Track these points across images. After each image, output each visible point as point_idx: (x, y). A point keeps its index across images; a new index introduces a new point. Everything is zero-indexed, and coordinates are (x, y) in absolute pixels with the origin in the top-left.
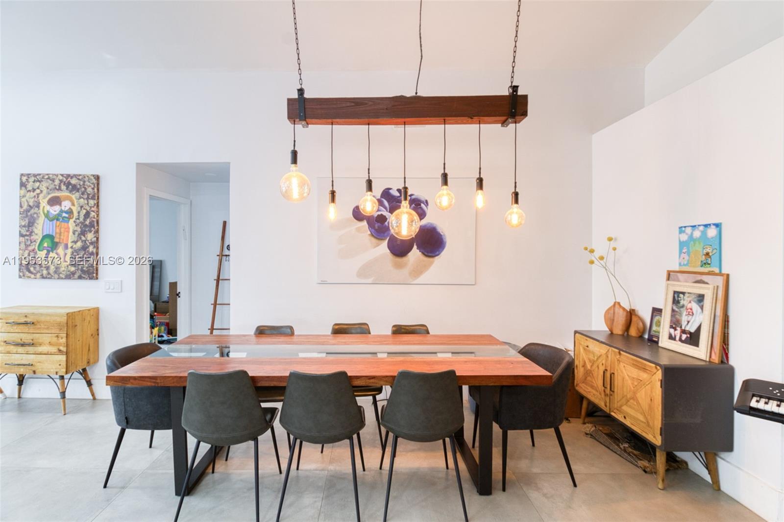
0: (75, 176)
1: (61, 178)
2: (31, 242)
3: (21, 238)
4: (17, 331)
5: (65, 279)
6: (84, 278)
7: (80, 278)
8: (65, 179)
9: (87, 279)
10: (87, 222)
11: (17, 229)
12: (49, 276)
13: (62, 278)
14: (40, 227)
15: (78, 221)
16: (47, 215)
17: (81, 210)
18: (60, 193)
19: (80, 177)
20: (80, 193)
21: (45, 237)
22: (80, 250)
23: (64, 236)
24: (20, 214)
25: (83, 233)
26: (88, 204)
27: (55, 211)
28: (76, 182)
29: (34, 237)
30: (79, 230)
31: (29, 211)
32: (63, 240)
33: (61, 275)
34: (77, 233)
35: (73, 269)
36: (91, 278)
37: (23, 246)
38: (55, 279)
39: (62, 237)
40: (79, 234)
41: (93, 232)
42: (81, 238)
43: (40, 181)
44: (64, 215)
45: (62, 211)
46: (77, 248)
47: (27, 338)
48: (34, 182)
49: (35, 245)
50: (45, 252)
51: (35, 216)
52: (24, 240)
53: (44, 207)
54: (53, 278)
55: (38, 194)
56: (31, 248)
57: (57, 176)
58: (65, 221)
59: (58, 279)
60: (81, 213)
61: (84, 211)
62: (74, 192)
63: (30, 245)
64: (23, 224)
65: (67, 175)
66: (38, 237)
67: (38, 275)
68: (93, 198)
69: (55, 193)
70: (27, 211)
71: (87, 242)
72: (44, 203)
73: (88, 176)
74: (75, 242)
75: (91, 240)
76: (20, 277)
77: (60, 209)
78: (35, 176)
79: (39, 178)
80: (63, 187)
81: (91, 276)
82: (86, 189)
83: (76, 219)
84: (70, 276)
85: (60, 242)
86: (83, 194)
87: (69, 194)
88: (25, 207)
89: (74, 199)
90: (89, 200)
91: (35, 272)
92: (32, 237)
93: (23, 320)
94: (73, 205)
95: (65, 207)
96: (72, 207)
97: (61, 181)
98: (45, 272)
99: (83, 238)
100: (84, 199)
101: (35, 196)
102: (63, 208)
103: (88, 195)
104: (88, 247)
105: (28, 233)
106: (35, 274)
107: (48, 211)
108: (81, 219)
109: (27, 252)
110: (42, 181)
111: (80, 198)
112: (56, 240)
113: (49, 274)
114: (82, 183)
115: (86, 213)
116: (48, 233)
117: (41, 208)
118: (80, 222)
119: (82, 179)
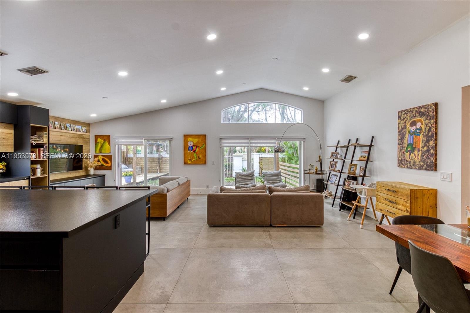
0: (423, 106)
1: (416, 109)
2: (403, 148)
3: (399, 146)
4: (389, 194)
5: (418, 169)
6: (428, 169)
7: (426, 169)
8: (418, 110)
9: (429, 170)
10: (430, 134)
11: (397, 141)
12: (411, 167)
13: (417, 169)
14: (406, 139)
15: (425, 134)
16: (410, 132)
17: (426, 127)
18: (416, 118)
19: (426, 107)
20: (426, 116)
21: (408, 145)
22: (426, 152)
23: (418, 144)
24: (398, 133)
25: (427, 141)
26: (430, 123)
27: (413, 129)
28: (424, 110)
29: (404, 145)
30: (425, 139)
31: (402, 131)
32: (417, 146)
33: (416, 167)
34: (424, 141)
35: (422, 163)
36: (432, 170)
37: (399, 150)
38: (413, 169)
39: (417, 144)
40: (425, 142)
41: (433, 140)
42: (426, 145)
43: (406, 114)
44: (418, 131)
45: (417, 129)
46: (424, 151)
47: (393, 199)
48: (404, 115)
49: (404, 149)
50: (409, 153)
51: (404, 133)
52: (400, 147)
53: (408, 128)
54: (412, 168)
55: (406, 121)
56: (402, 151)
57: (414, 108)
58: (418, 135)
59: (415, 169)
60: (426, 129)
61: (428, 127)
62: (422, 117)
63: (402, 150)
64: (399, 138)
65: (419, 107)
66: (405, 145)
67: (406, 166)
68: (433, 119)
69: (413, 119)
70: (401, 131)
71: (429, 147)
72: (408, 125)
73: (430, 105)
74: (423, 147)
75: (432, 145)
76: (398, 167)
77: (415, 128)
78: (404, 111)
79: (406, 112)
80: (417, 115)
81: (432, 168)
82: (429, 113)
83: (424, 133)
84: (420, 168)
85: (416, 148)
86: (427, 117)
87: (420, 118)
88: (400, 129)
89: (423, 121)
90: (431, 120)
91: (404, 164)
92: (403, 145)
93: (392, 189)
94: (422, 124)
95: (418, 126)
96: (422, 126)
97: (416, 111)
98: (409, 165)
99: (428, 145)
100: (428, 120)
101: (404, 122)
102: (417, 127)
103: (430, 116)
104: (430, 150)
105: (401, 143)
106: (404, 165)
107: (410, 130)
108: (427, 133)
109: (401, 153)
110: (407, 113)
111: (426, 119)
112: (414, 146)
113: (410, 166)
114: (427, 110)
115: (429, 128)
116: (410, 142)
117: (407, 128)
118: (426, 135)
119: (427, 107)
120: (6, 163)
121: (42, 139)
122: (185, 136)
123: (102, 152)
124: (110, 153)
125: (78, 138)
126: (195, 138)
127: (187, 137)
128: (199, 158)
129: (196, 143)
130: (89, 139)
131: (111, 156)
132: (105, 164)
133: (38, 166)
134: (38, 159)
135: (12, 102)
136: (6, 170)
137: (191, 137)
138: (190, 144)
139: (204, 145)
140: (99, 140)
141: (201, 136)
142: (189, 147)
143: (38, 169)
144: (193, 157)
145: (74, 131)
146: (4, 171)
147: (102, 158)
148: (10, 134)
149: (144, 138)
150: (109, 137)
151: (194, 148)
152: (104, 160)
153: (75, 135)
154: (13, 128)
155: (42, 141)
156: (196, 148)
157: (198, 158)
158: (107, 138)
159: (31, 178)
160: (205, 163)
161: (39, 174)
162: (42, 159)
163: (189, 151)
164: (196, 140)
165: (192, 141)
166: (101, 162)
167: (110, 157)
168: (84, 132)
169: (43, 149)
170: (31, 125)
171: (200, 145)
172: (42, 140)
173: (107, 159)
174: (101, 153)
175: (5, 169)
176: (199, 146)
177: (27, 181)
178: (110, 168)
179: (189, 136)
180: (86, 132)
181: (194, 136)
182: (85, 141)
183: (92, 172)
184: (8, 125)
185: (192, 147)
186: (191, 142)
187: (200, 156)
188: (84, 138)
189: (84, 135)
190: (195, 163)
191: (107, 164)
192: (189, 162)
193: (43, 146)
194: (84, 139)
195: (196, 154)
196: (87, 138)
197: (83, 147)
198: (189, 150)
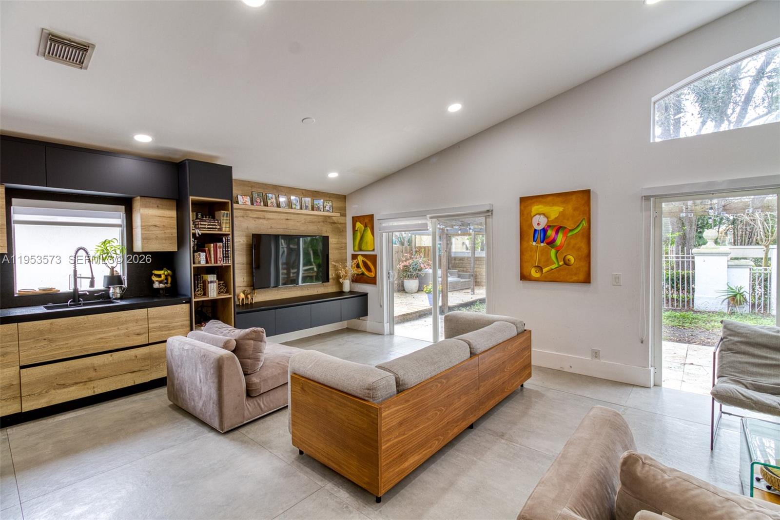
120: (169, 271)
121: (220, 225)
122: (523, 200)
123: (363, 248)
124: (374, 250)
125: (322, 224)
126: (554, 204)
127: (529, 202)
128: (565, 263)
129: (556, 218)
130: (344, 225)
131: (375, 256)
132: (366, 273)
133: (212, 278)
134: (212, 264)
135: (170, 158)
136: (171, 283)
137: (540, 203)
138: (538, 222)
139: (584, 223)
140: (358, 225)
141: (574, 197)
142: (535, 231)
143: (212, 284)
144: (549, 262)
145: (306, 209)
146: (169, 285)
147: (363, 260)
148: (169, 218)
149: (428, 216)
150: (371, 217)
151: (550, 233)
152: (365, 264)
153: (316, 217)
154: (176, 208)
155: (218, 229)
156: (557, 233)
157: (561, 263)
158: (368, 221)
159: (195, 302)
160: (587, 280)
161: (213, 292)
162: (219, 264)
163: (534, 243)
164: (555, 211)
165: (544, 214)
166: (361, 269)
167: (373, 259)
168: (328, 211)
169: (221, 244)
170: (191, 198)
171: (569, 225)
172: (218, 227)
173: (369, 263)
174: (360, 250)
175: (169, 282)
176: (565, 228)
177: (188, 305)
178: (373, 281)
179: (533, 200)
180: (331, 211)
181: (550, 199)
182: (338, 228)
183: (347, 286)
184: (165, 202)
185: (545, 231)
186: (542, 216)
187: (569, 257)
188: (334, 223)
189: (333, 218)
190: (552, 279)
191: (370, 273)
192: (534, 274)
193: (222, 238)
194: (336, 225)
195: (557, 251)
196: (341, 223)
197: (331, 240)
198: (534, 241)
